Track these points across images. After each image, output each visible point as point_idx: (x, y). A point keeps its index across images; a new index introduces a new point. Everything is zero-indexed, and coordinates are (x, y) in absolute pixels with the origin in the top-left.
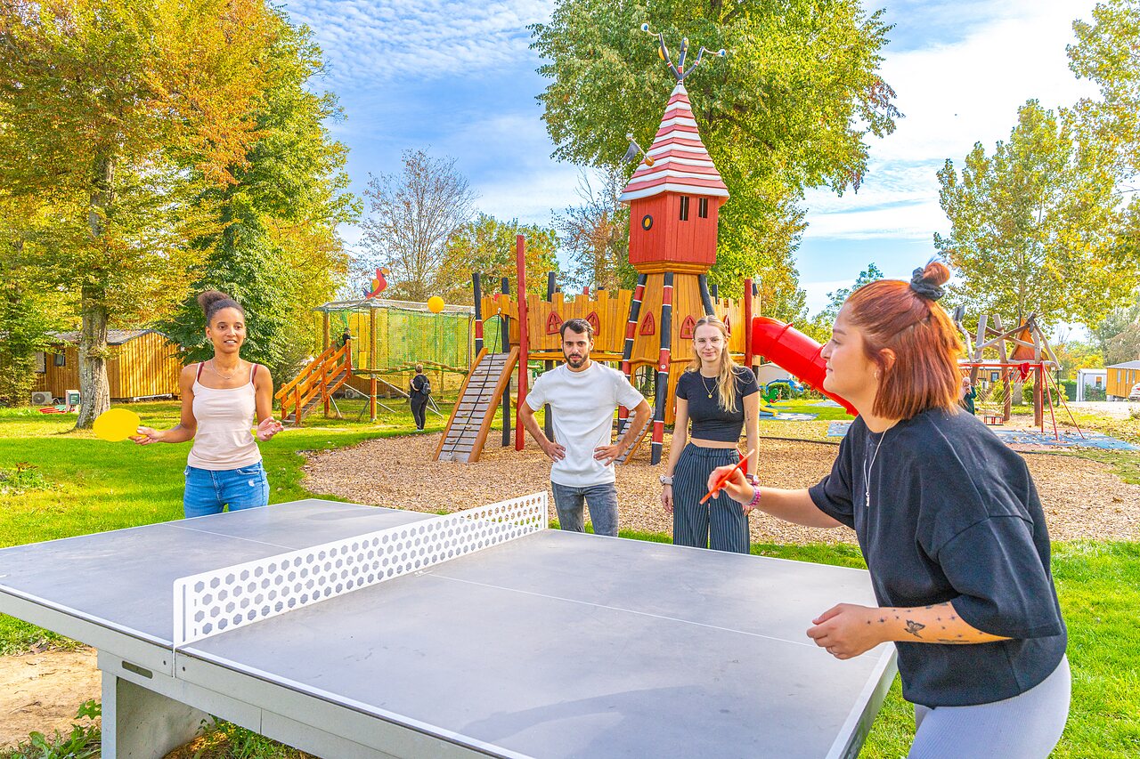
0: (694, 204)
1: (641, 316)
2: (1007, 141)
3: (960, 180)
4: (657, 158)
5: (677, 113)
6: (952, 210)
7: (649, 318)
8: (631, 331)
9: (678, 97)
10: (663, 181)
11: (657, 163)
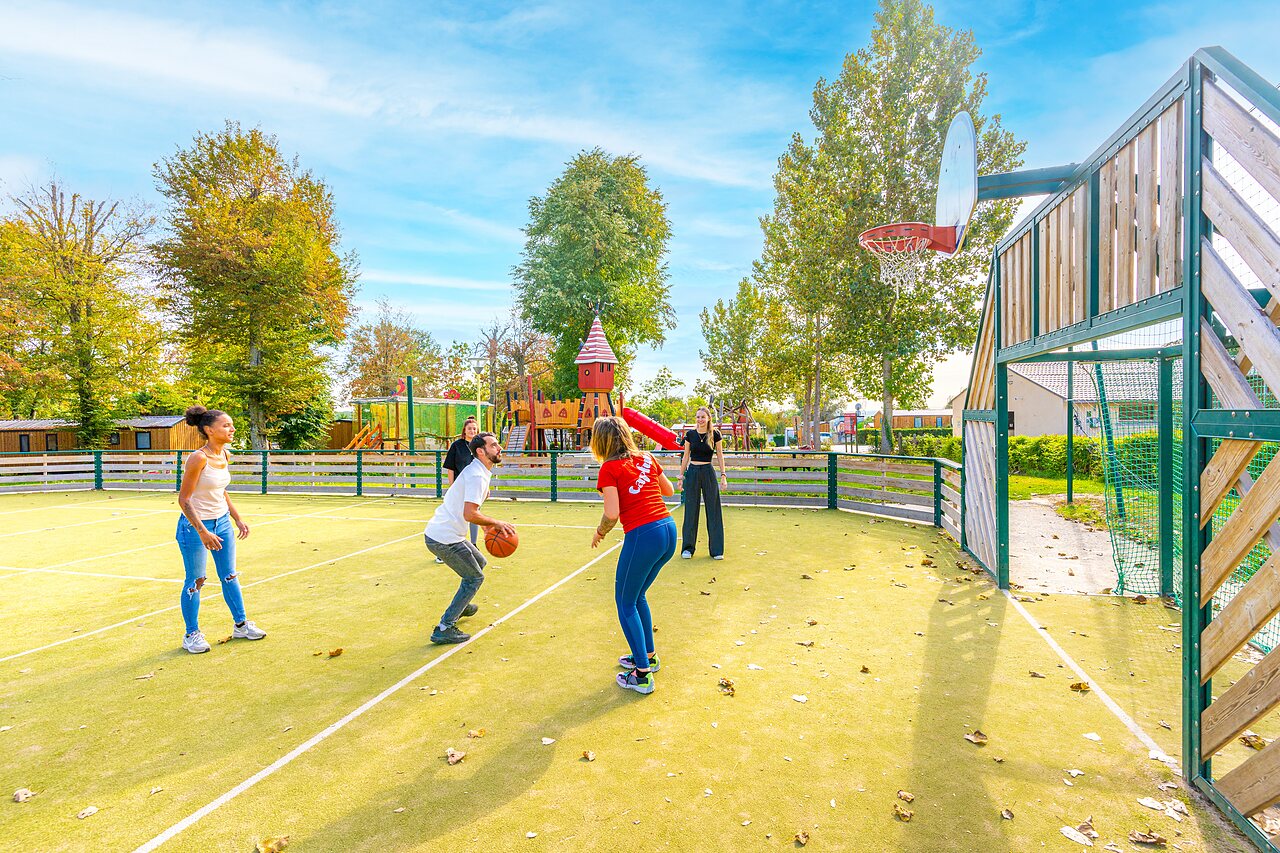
0: (605, 367)
1: (585, 409)
2: (735, 300)
3: (711, 321)
4: (590, 347)
5: (596, 330)
6: (708, 336)
7: (589, 410)
8: (580, 416)
9: (596, 323)
10: (594, 357)
11: (590, 349)
